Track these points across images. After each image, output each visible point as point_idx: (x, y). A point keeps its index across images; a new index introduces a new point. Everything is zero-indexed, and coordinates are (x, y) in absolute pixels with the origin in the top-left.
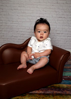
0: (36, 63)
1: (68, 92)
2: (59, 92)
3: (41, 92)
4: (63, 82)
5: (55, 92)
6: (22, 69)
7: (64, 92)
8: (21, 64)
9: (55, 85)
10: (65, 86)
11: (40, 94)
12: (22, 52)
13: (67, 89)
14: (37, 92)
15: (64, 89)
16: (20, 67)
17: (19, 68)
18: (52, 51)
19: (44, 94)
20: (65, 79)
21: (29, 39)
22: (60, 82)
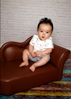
0: (38, 61)
1: (68, 89)
2: (60, 89)
3: (42, 89)
4: (63, 79)
5: (56, 89)
7: (64, 89)
9: (55, 82)
10: (65, 83)
11: (41, 91)
12: (24, 50)
13: (67, 86)
14: (38, 88)
15: (64, 86)
19: (45, 90)
20: (65, 77)
21: (31, 37)
22: (60, 80)
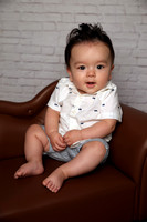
0: (72, 158)
6: (29, 177)
8: (26, 161)
12: (28, 126)
16: (24, 170)
17: (19, 173)
18: (118, 124)
